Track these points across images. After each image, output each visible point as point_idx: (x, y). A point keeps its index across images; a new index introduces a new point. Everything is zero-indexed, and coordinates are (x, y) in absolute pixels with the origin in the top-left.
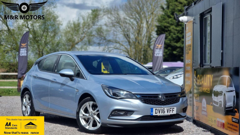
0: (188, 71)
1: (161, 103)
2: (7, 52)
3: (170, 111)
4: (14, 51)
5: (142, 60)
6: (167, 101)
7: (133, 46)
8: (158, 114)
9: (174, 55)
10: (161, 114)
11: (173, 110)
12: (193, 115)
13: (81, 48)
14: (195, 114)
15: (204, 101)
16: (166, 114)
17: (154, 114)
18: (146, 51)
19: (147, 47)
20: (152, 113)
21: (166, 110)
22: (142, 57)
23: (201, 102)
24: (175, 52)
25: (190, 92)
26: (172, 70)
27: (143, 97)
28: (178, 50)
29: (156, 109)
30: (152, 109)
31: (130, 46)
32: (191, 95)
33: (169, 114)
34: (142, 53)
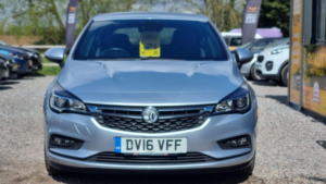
1: (145, 127)
2: (41, 15)
3: (168, 145)
4: (49, 13)
5: (222, 25)
6: (162, 124)
7: (210, 6)
8: (134, 151)
9: (268, 19)
10: (142, 151)
11: (176, 145)
12: (301, 101)
13: (141, 9)
14: (304, 101)
15: (316, 85)
16: (156, 151)
17: (124, 150)
18: (227, 13)
19: (229, 7)
20: (118, 148)
21: (155, 143)
22: (223, 21)
23: (312, 85)
24: (269, 15)
25: (298, 74)
27: (104, 111)
28: (273, 11)
29: (128, 141)
30: (118, 139)
31: (207, 6)
32: (299, 77)
33: (165, 152)
34: (223, 15)
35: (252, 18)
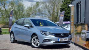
0: (72, 25)
2: (5, 18)
5: (55, 21)
6: (64, 36)
7: (52, 16)
8: (61, 41)
9: (67, 19)
12: (74, 41)
13: (32, 16)
14: (75, 41)
15: (78, 36)
18: (56, 17)
19: (57, 16)
20: (59, 41)
21: (64, 40)
23: (77, 36)
24: (67, 18)
25: (73, 33)
26: (66, 24)
27: (55, 35)
28: (68, 17)
29: (60, 39)
32: (73, 34)
33: (65, 41)
34: (55, 18)
35: (62, 18)
